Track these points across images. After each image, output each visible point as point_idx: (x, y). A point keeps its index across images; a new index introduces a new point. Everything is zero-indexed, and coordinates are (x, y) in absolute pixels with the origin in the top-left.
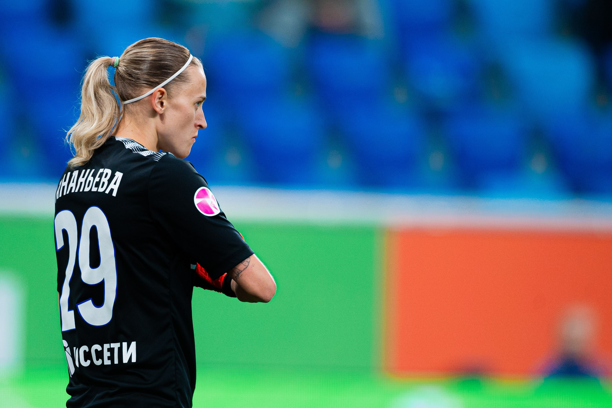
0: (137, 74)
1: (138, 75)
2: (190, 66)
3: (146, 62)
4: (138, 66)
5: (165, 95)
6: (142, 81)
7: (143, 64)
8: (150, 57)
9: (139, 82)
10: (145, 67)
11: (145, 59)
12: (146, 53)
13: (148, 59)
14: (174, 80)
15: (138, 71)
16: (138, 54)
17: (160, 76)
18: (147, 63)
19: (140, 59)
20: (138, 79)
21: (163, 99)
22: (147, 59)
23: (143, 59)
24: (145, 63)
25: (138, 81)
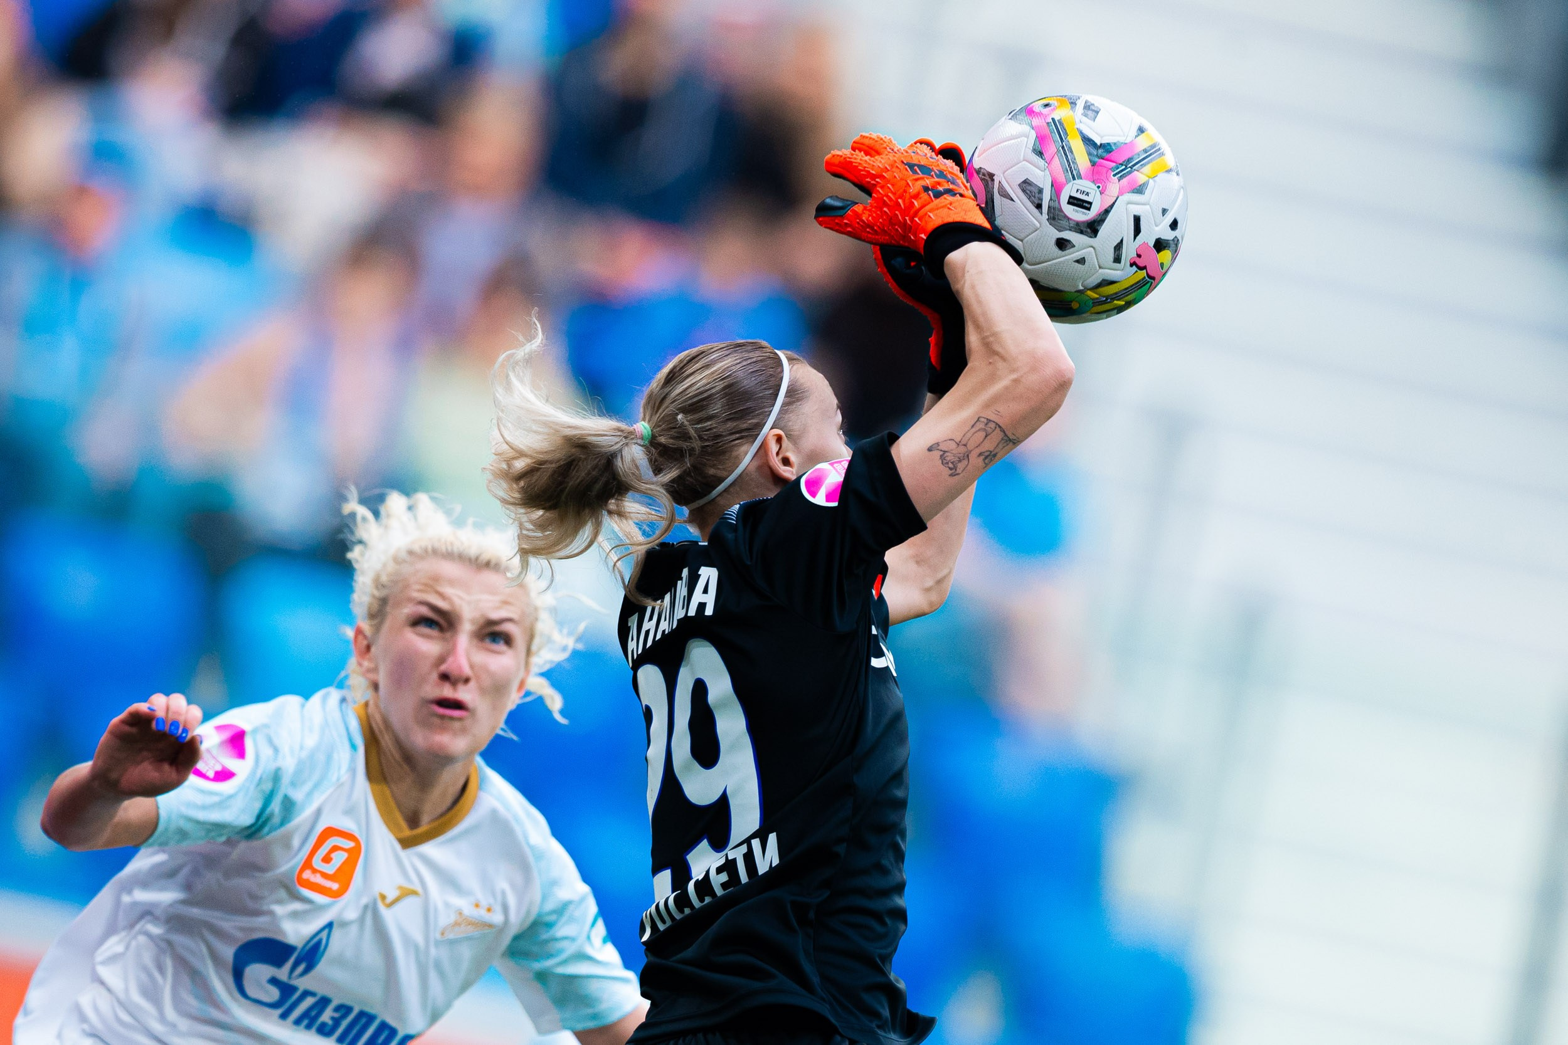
0: (710, 429)
1: (715, 430)
2: (792, 367)
3: (716, 398)
4: (704, 412)
5: (786, 442)
6: (728, 438)
7: (712, 403)
8: (716, 384)
9: (721, 442)
10: (716, 408)
11: (709, 393)
12: (704, 381)
13: (717, 389)
14: (784, 404)
15: (709, 423)
16: (689, 390)
17: (757, 411)
18: (719, 398)
19: (700, 398)
20: (719, 436)
21: (786, 452)
22: (713, 391)
23: (705, 395)
24: (715, 400)
25: (718, 441)
